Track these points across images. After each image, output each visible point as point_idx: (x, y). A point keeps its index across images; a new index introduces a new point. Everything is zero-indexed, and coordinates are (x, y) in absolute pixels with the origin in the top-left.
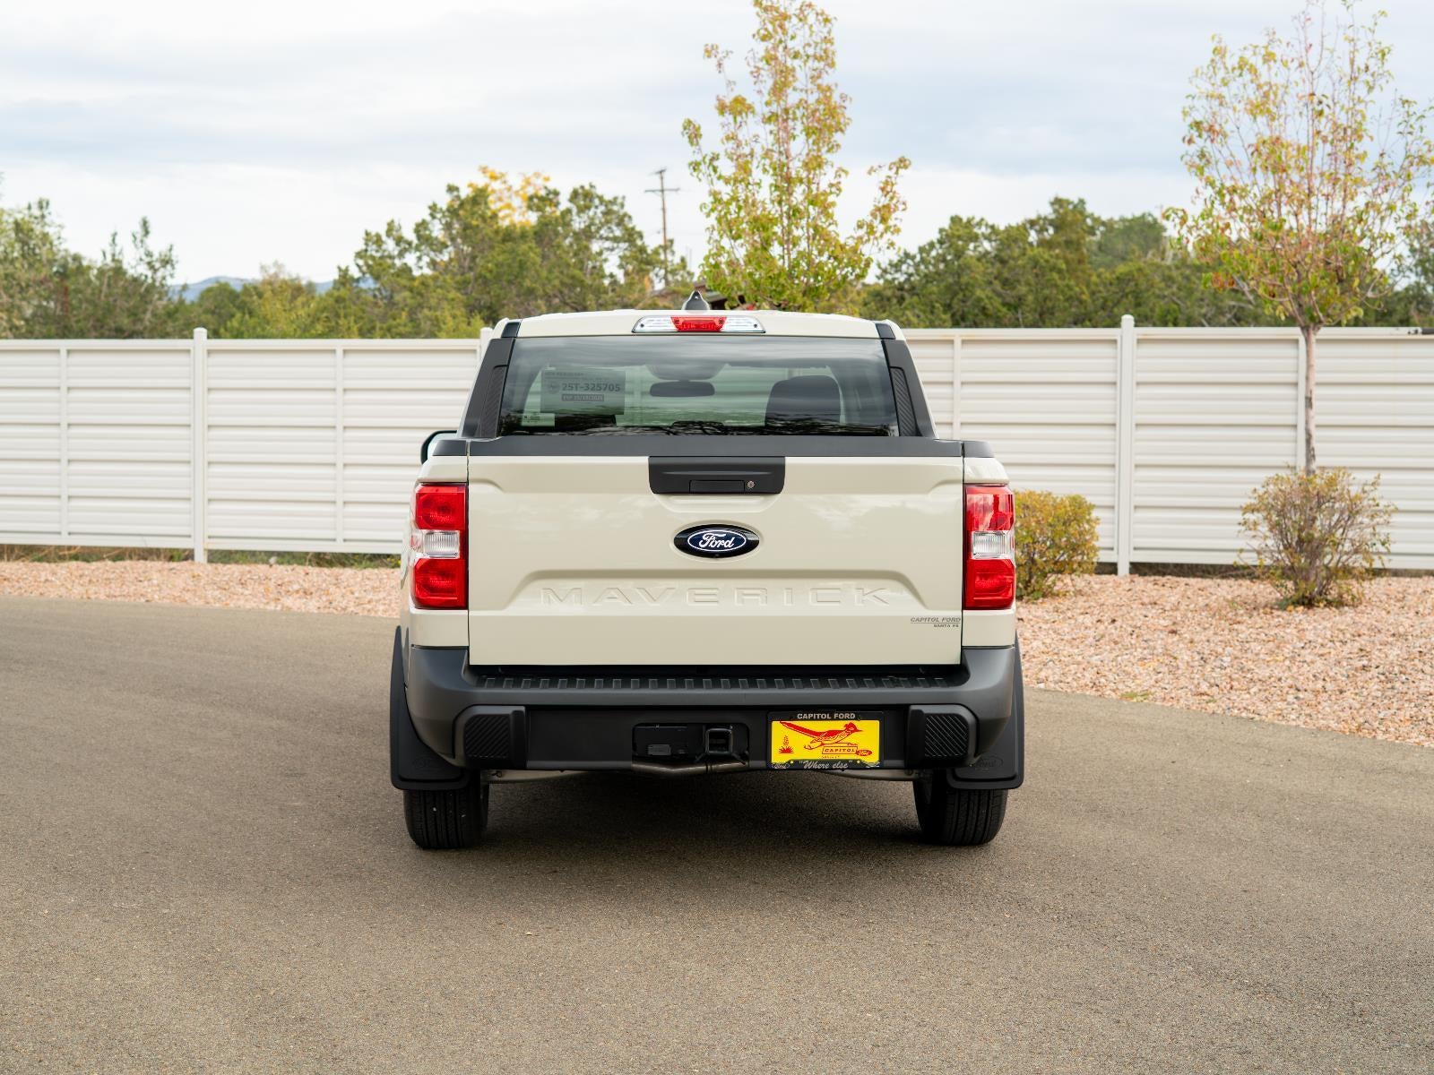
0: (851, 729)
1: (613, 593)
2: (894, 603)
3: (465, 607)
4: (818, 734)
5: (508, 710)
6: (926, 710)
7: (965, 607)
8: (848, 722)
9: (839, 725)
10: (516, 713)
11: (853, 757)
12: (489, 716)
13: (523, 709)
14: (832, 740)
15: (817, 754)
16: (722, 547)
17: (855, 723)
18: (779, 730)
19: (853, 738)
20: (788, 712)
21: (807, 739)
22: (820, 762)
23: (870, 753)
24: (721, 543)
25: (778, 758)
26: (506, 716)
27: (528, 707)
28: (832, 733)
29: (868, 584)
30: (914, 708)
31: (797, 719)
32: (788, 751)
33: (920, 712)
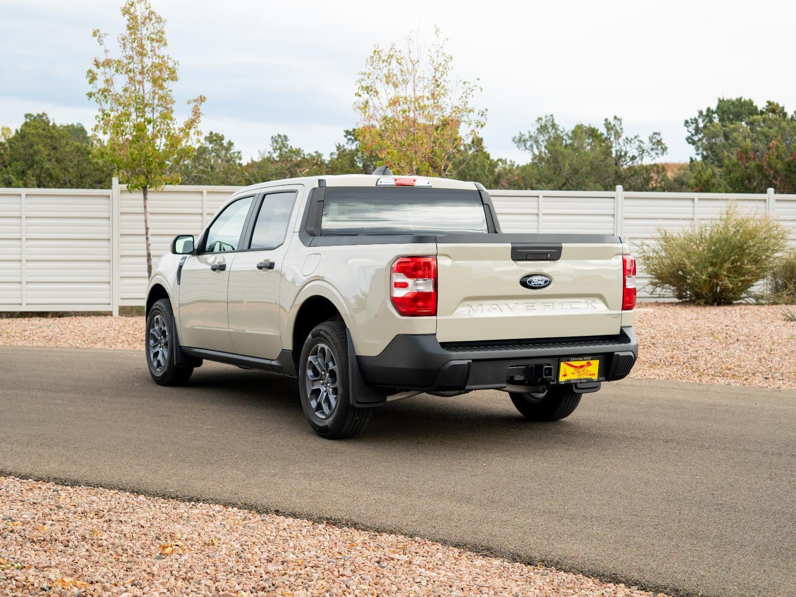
0: (589, 364)
1: (496, 307)
2: (599, 308)
3: (435, 314)
4: (577, 367)
5: (465, 362)
6: (621, 354)
7: (623, 309)
8: (588, 361)
9: (584, 363)
10: (469, 363)
11: (589, 377)
12: (460, 365)
13: (471, 361)
14: (581, 370)
15: (576, 377)
16: (540, 284)
17: (590, 361)
18: (563, 366)
19: (589, 368)
20: (567, 357)
21: (572, 369)
22: (577, 380)
23: (595, 374)
24: (540, 282)
25: (562, 379)
26: (464, 365)
27: (474, 360)
28: (582, 366)
29: (589, 300)
30: (616, 353)
31: (570, 361)
32: (565, 375)
33: (618, 355)
